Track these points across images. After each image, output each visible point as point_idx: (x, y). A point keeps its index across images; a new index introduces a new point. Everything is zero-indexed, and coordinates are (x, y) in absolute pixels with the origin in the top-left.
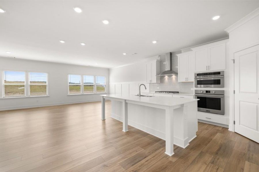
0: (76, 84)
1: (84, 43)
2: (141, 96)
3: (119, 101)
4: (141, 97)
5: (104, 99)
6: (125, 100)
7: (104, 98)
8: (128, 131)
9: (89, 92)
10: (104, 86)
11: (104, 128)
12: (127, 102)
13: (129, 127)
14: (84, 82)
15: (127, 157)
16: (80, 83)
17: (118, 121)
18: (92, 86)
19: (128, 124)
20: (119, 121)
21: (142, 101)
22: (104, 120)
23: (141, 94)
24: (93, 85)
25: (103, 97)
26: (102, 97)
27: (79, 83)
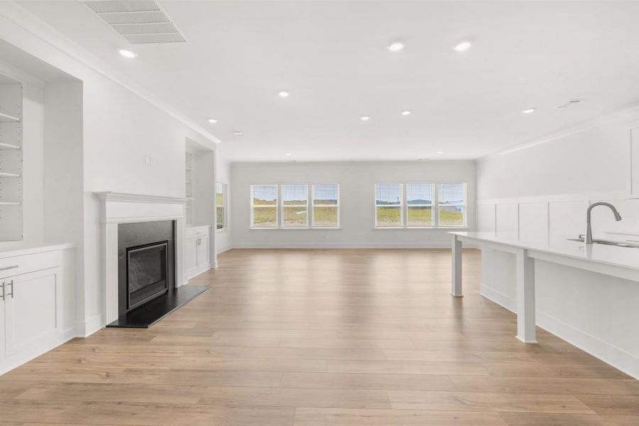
0: (391, 204)
1: (408, 110)
2: (593, 241)
3: (505, 252)
4: (595, 245)
5: (458, 243)
6: (526, 251)
7: (459, 239)
8: (536, 342)
9: (420, 223)
10: (462, 208)
11: (459, 317)
12: (531, 255)
13: (541, 333)
14: (409, 199)
15: (525, 408)
16: (399, 203)
17: (503, 308)
18: (428, 210)
19: (537, 324)
20: (507, 310)
21: (595, 257)
22: (458, 298)
23: (595, 237)
24: (430, 208)
25: (456, 236)
26: (454, 237)
27: (397, 201)
